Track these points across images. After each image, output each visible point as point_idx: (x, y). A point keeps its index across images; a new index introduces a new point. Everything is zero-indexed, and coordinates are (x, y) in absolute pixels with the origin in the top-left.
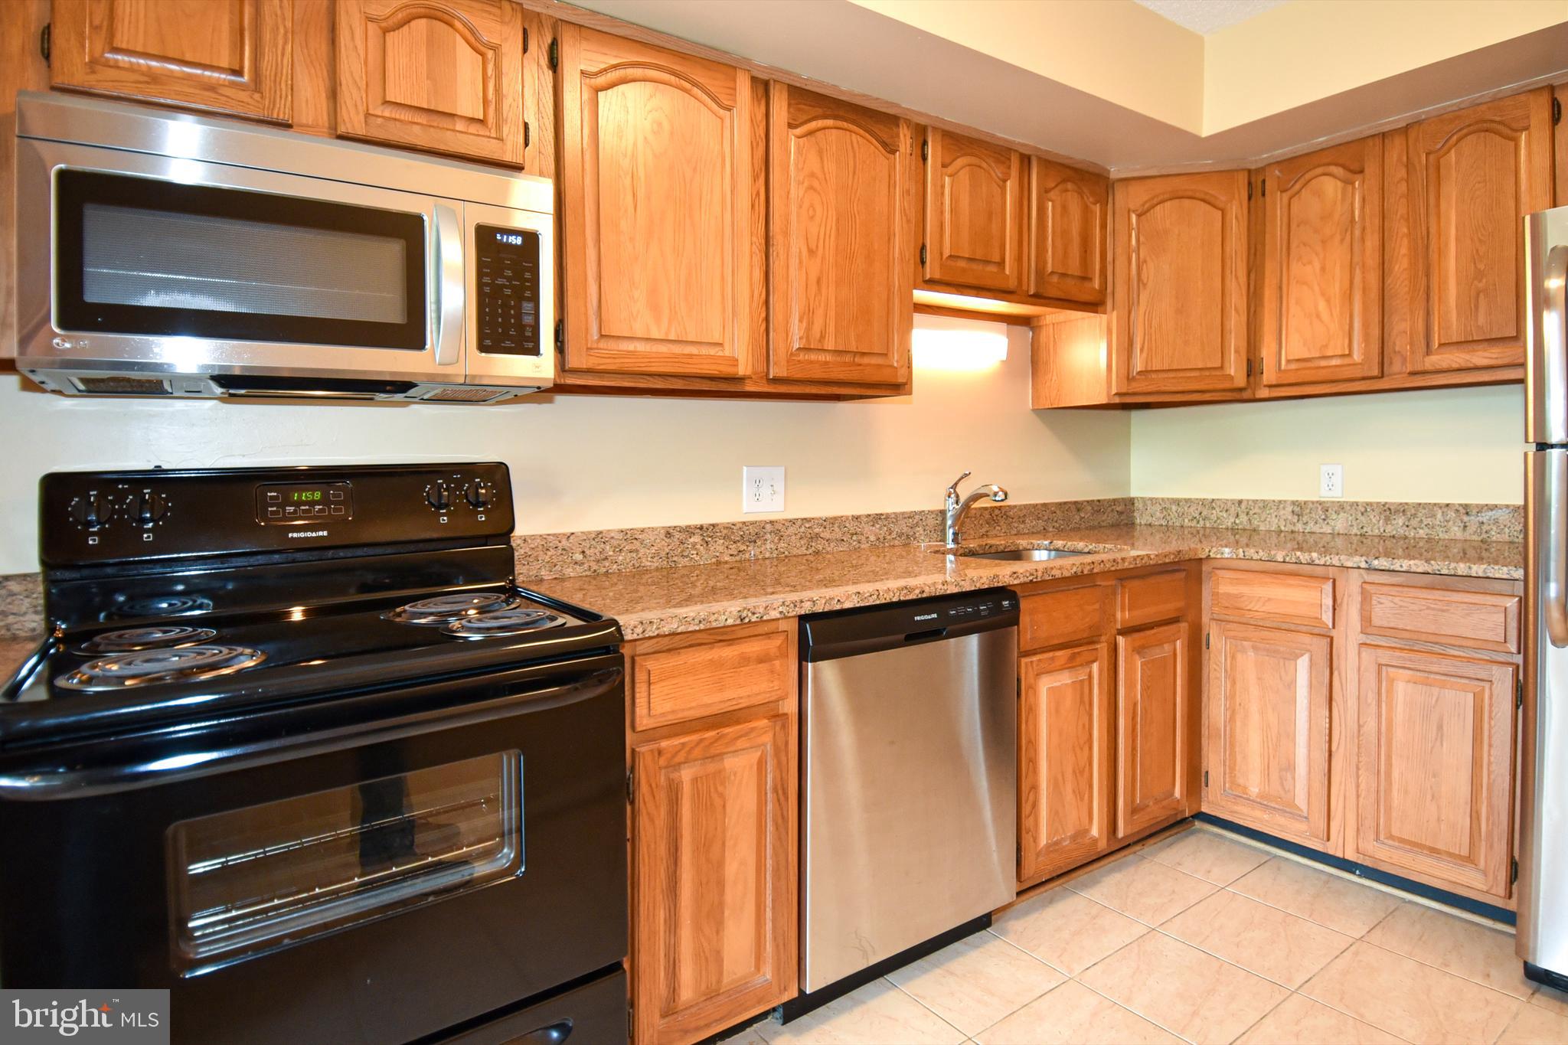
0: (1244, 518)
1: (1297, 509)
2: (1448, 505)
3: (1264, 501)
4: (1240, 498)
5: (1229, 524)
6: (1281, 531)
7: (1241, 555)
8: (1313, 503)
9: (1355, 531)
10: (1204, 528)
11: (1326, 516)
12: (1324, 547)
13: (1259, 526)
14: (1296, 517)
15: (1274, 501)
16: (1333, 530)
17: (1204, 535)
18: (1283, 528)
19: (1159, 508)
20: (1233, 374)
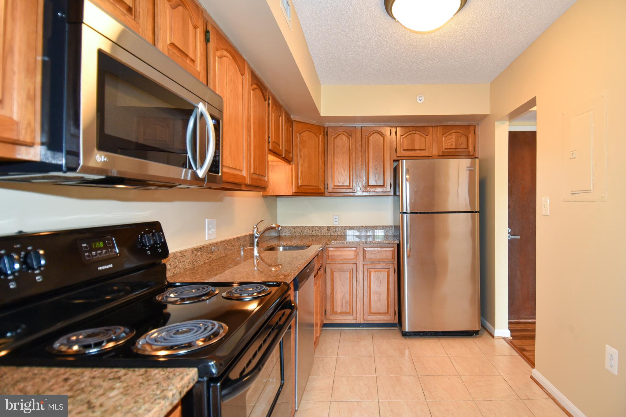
0: (314, 232)
1: (328, 229)
2: (363, 226)
3: (320, 226)
4: (313, 226)
5: (310, 234)
6: (324, 235)
7: (335, 243)
8: (332, 227)
9: (343, 234)
10: (303, 236)
11: (336, 231)
12: (335, 239)
13: (318, 234)
14: (328, 231)
15: (322, 226)
16: (337, 234)
17: (302, 238)
18: (325, 235)
19: (288, 230)
20: (321, 188)
